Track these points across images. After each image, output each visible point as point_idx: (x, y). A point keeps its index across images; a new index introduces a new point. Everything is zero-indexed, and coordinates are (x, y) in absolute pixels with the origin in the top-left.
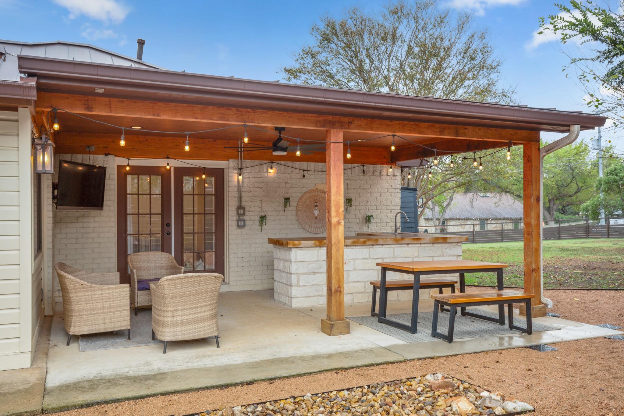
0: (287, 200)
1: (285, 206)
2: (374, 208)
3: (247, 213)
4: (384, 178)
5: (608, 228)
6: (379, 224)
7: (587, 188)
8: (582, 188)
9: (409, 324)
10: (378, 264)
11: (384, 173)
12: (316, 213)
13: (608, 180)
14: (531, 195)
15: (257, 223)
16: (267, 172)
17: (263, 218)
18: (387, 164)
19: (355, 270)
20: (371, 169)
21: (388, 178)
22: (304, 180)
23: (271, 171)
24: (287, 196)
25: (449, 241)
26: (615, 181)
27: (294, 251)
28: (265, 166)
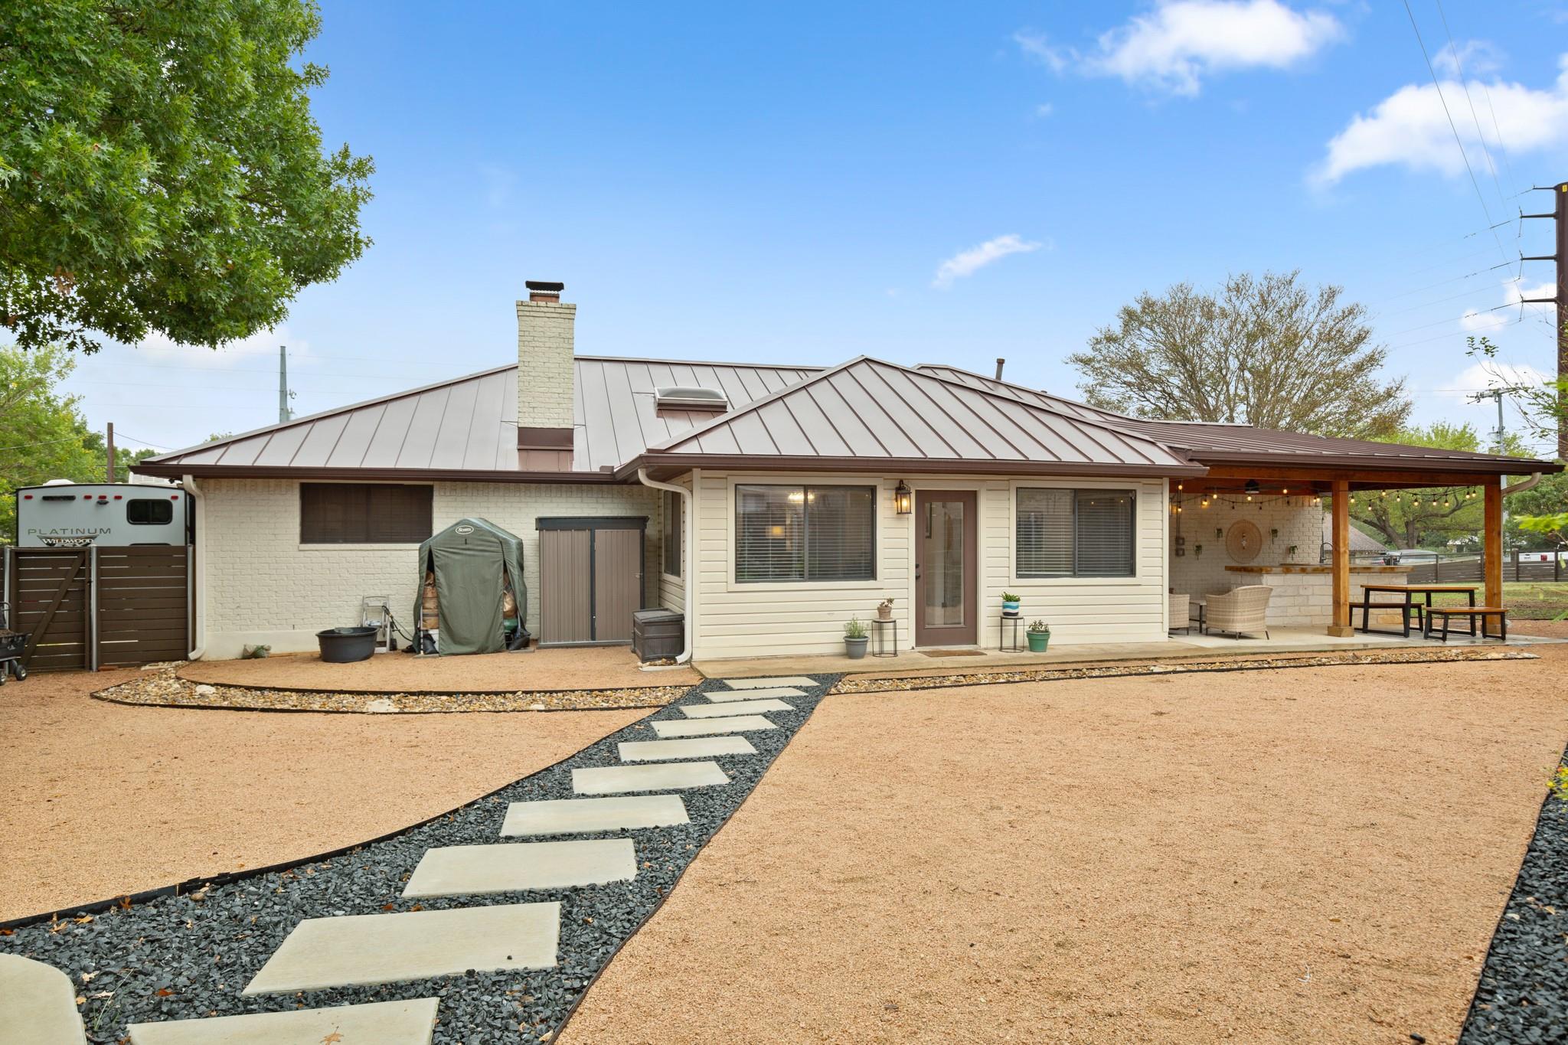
0: (1220, 531)
1: (1218, 537)
2: (1297, 538)
3: (1186, 543)
4: (1306, 508)
5: (1518, 567)
6: (1301, 555)
7: (1472, 504)
8: (1465, 503)
9: (1418, 627)
10: (1362, 586)
11: (1306, 504)
12: (1244, 543)
13: (1523, 497)
14: (1493, 530)
15: (1193, 552)
16: (1202, 504)
17: (1199, 548)
18: (1310, 494)
19: (1313, 595)
20: (1294, 500)
21: (1310, 509)
22: (1234, 512)
23: (1205, 503)
24: (1219, 527)
25: (1396, 570)
26: (1534, 498)
27: (1265, 576)
28: (1199, 499)
